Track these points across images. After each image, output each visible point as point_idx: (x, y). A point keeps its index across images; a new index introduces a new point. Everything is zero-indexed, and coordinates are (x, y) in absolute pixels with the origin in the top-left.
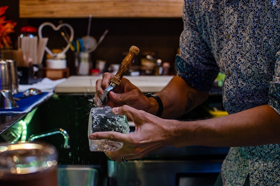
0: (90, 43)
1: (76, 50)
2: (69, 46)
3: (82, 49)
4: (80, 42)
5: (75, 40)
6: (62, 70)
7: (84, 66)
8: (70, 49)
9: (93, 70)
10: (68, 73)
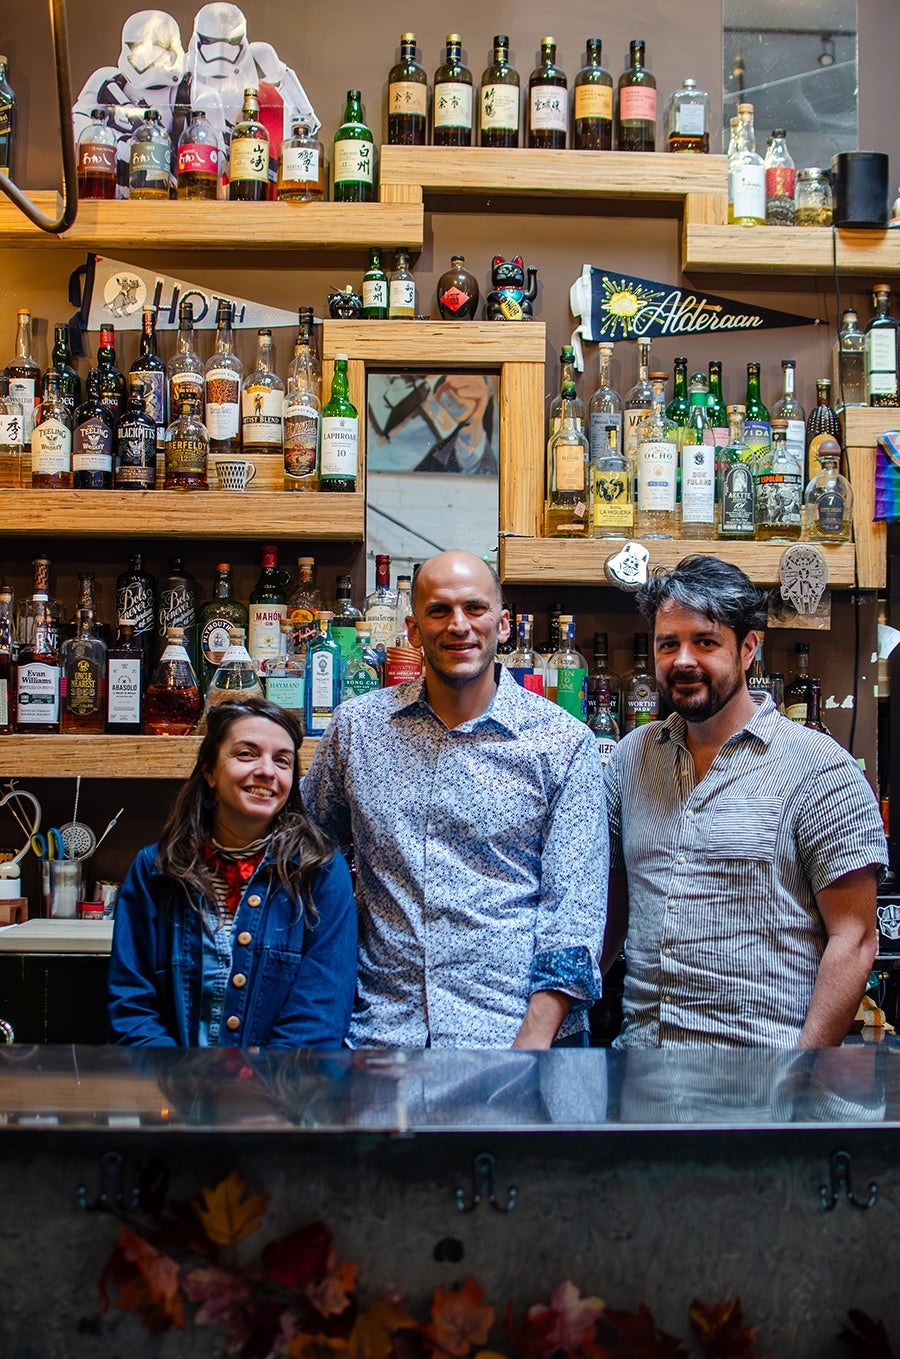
0: (78, 837)
1: (46, 857)
2: (30, 843)
3: (60, 854)
4: (53, 835)
5: (43, 831)
6: (11, 902)
7: (66, 895)
8: (31, 849)
9: (85, 906)
10: (25, 912)
